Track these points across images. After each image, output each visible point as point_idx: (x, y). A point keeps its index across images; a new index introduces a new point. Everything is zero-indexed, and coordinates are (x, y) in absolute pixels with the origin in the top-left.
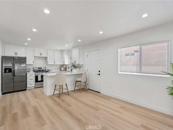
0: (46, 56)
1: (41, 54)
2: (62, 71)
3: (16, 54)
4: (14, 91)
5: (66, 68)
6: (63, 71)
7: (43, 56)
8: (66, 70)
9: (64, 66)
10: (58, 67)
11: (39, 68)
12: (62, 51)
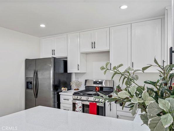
0: (108, 49)
1: (93, 45)
3: (53, 52)
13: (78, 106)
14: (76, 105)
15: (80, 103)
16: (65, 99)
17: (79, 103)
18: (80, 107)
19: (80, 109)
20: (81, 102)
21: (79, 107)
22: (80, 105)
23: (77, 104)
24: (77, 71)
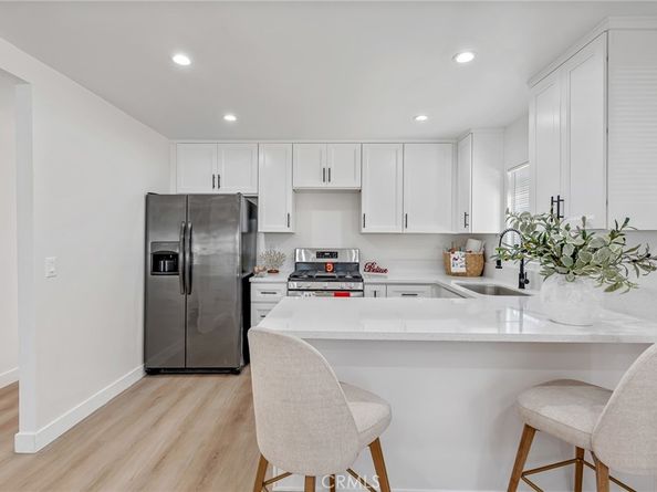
0: (355, 185)
1: (326, 174)
3: (216, 181)
4: (186, 369)
6: (464, 275)
7: (336, 183)
8: (482, 275)
9: (474, 245)
10: (433, 251)
11: (320, 254)
12: (455, 143)
15: (312, 295)
17: (310, 296)
24: (283, 228)
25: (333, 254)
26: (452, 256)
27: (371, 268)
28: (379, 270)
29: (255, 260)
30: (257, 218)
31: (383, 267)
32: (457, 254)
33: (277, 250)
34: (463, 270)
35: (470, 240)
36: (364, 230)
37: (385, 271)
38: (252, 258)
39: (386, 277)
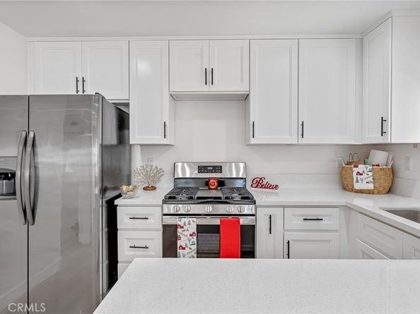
0: (241, 88)
1: (209, 76)
2: (361, 192)
3: (81, 84)
5: (393, 171)
6: (369, 192)
7: (220, 87)
9: (379, 157)
10: (328, 163)
11: (202, 169)
12: (360, 38)
13: (185, 233)
14: (179, 230)
15: (191, 222)
16: (134, 218)
17: (189, 224)
18: (191, 235)
19: (193, 240)
20: (195, 219)
21: (188, 233)
22: (193, 229)
23: (182, 227)
24: (159, 139)
25: (217, 169)
26: (356, 170)
27: (259, 183)
28: (269, 186)
29: (129, 177)
30: (129, 129)
31: (272, 183)
32: (361, 168)
33: (154, 164)
34: (371, 186)
35: (373, 152)
36: (253, 141)
37: (276, 187)
38: (125, 173)
39: (277, 194)
